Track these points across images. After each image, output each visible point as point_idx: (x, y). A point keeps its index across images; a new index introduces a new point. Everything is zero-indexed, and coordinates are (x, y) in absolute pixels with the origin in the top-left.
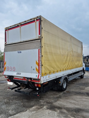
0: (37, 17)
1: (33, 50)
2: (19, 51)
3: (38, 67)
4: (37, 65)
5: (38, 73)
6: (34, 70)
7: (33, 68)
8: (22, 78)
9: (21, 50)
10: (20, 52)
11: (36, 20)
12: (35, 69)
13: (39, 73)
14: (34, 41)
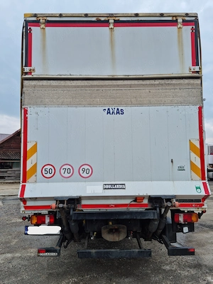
0: (187, 15)
1: (176, 108)
2: (113, 108)
3: (198, 159)
4: (193, 155)
5: (199, 178)
6: (181, 169)
7: (177, 165)
8: (128, 202)
9: (121, 104)
10: (120, 112)
11: (180, 20)
12: (188, 167)
13: (203, 178)
14: (174, 81)
